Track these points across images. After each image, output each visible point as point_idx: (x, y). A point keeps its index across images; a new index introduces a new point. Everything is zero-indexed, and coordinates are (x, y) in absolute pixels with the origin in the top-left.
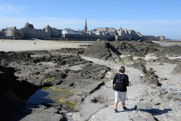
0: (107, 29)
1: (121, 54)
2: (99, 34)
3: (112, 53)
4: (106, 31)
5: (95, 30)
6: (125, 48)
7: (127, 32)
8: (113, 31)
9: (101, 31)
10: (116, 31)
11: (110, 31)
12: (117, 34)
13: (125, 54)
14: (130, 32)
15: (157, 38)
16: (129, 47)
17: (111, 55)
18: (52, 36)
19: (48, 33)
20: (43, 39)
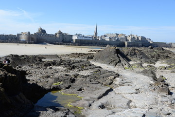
0: (117, 35)
1: (130, 60)
2: (108, 40)
3: (121, 59)
4: (116, 37)
5: (105, 36)
6: (135, 54)
7: (138, 38)
8: (123, 37)
9: (111, 37)
10: (126, 37)
11: (119, 37)
12: (127, 40)
13: (135, 61)
14: (140, 39)
15: (169, 44)
16: (138, 53)
17: (120, 61)
18: (63, 41)
19: (59, 38)
20: (55, 44)
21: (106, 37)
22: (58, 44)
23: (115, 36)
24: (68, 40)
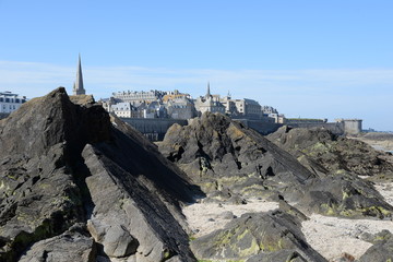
0: (159, 95)
4: (154, 103)
5: (115, 101)
6: (228, 148)
7: (232, 105)
8: (181, 102)
9: (137, 104)
10: (191, 102)
11: (168, 105)
12: (195, 114)
13: (227, 194)
14: (240, 108)
15: (337, 125)
21: (119, 105)
23: (154, 98)
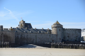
18: (63, 40)
19: (57, 35)
20: (49, 46)
22: (56, 47)
24: (73, 38)
